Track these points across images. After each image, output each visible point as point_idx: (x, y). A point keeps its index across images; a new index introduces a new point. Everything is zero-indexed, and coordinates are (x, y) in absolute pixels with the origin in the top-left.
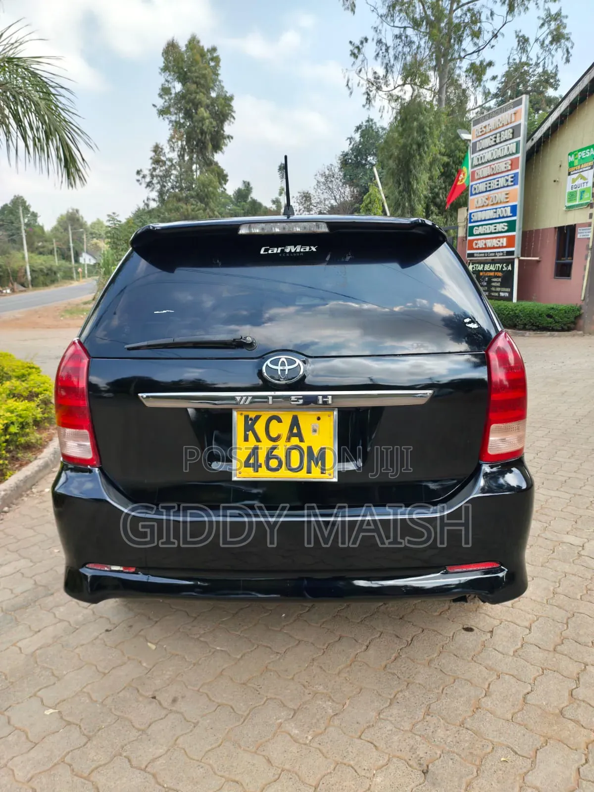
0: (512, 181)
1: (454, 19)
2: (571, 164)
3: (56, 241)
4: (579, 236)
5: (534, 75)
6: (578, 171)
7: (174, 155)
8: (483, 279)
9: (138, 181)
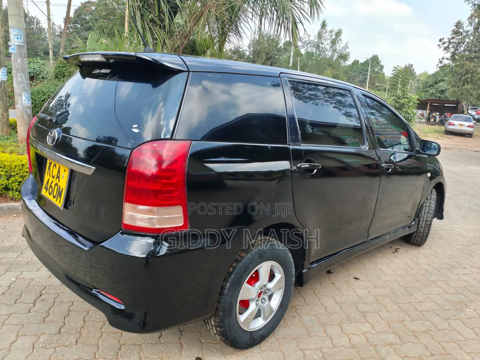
7: (471, 29)
9: (439, 45)
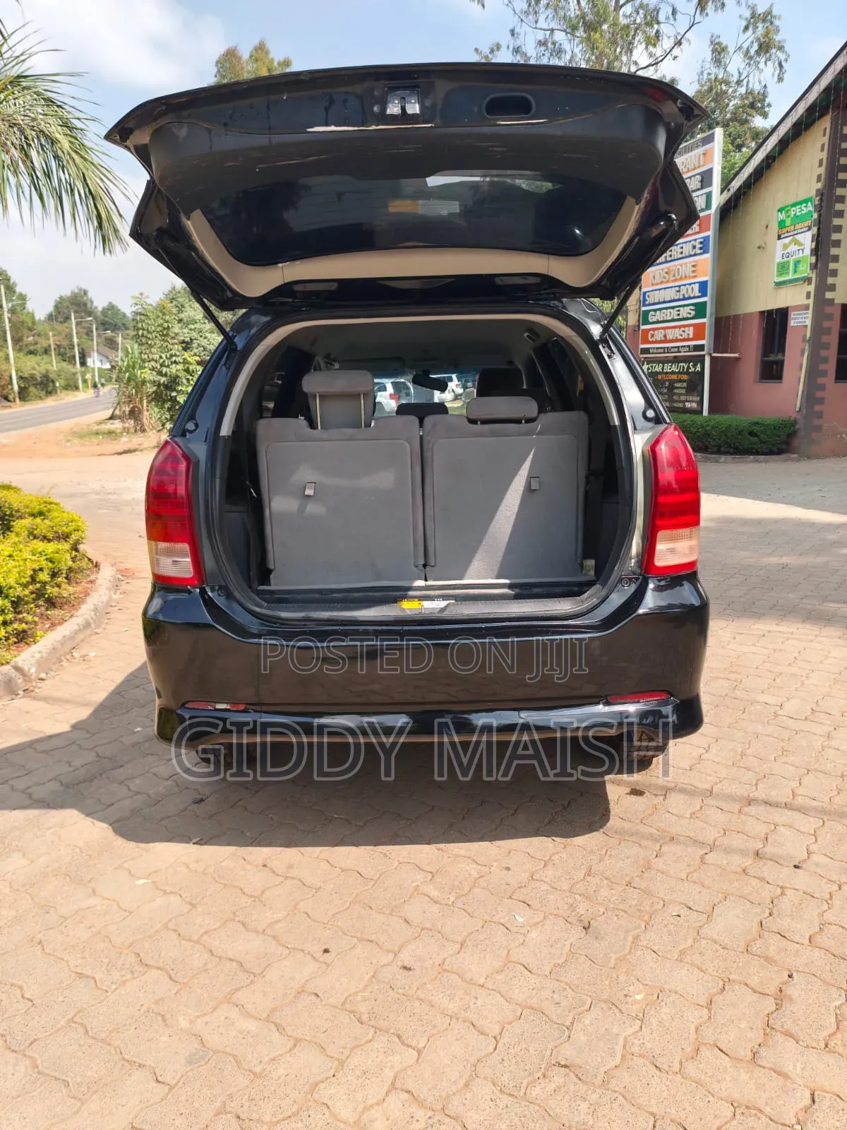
0: (701, 248)
1: (621, 19)
2: (782, 224)
3: (54, 336)
4: (792, 323)
5: (734, 97)
6: (792, 233)
8: (662, 384)
